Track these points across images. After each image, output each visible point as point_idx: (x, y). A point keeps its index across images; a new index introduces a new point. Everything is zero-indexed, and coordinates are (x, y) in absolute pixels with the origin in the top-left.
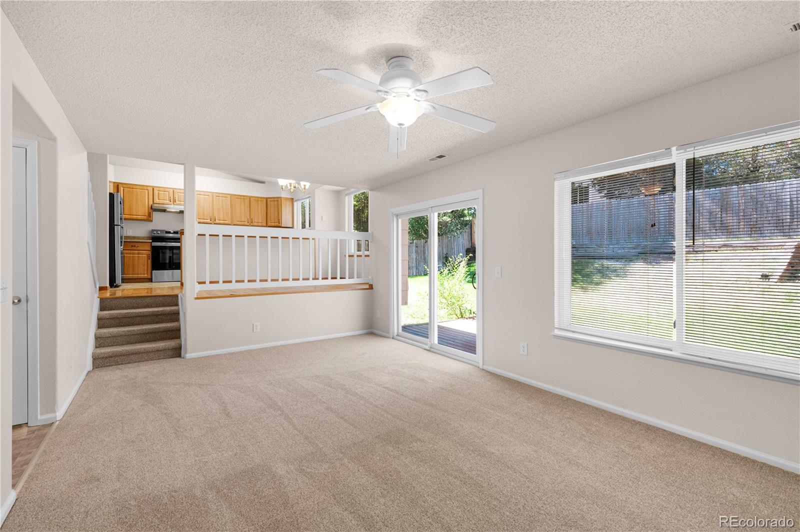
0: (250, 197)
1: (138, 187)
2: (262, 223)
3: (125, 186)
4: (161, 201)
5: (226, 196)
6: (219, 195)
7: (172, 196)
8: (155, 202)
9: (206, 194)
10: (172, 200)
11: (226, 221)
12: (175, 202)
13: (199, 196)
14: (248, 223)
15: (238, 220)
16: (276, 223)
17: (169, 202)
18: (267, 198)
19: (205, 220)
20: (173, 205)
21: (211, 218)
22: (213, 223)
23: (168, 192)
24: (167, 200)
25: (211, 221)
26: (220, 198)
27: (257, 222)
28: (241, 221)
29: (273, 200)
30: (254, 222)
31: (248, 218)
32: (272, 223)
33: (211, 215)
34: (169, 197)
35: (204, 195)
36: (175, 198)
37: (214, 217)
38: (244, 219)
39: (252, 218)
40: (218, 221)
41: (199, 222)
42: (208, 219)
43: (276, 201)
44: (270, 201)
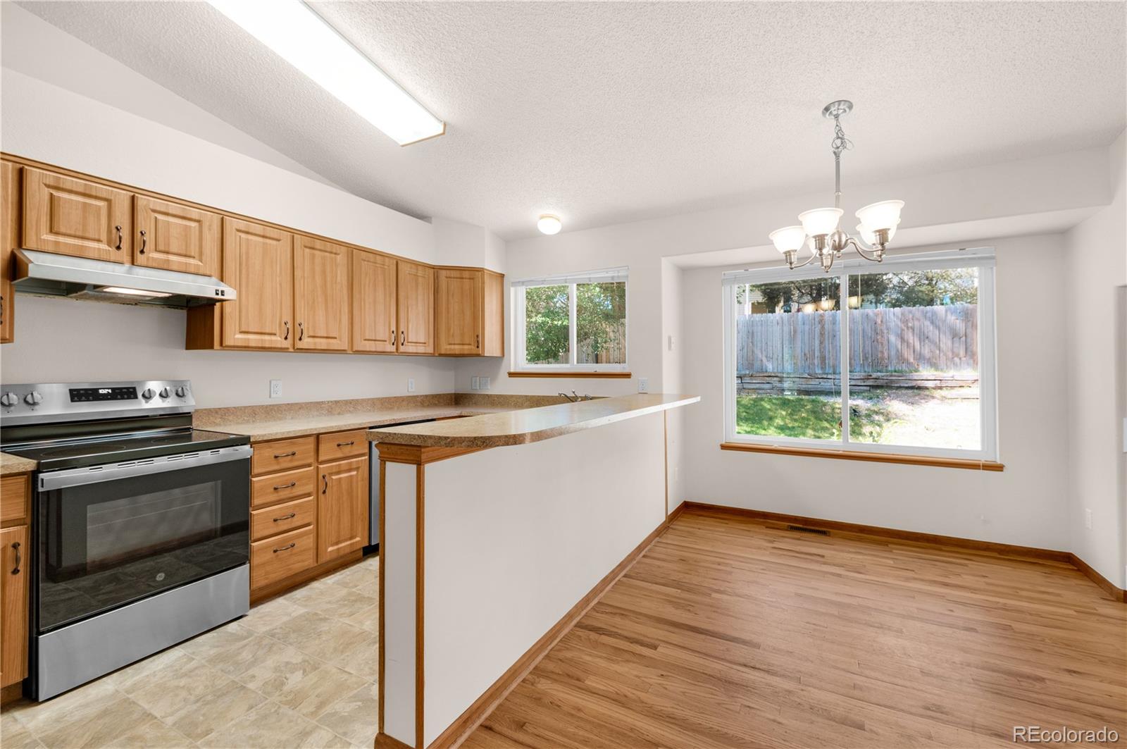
2: (424, 343)
5: (336, 247)
6: (311, 242)
7: (126, 221)
10: (125, 244)
11: (335, 338)
12: (142, 252)
13: (243, 236)
14: (393, 344)
15: (367, 338)
16: (466, 347)
17: (110, 249)
18: (436, 269)
19: (267, 337)
20: (127, 266)
21: (288, 329)
22: (291, 350)
23: (108, 201)
24: (99, 241)
25: (286, 338)
26: (317, 253)
27: (414, 341)
28: (375, 340)
29: (458, 276)
30: (408, 342)
31: (394, 328)
32: (454, 344)
33: (287, 317)
34: (113, 227)
35: (263, 237)
36: (140, 234)
37: (297, 325)
38: (383, 333)
39: (402, 329)
40: (311, 340)
41: (244, 345)
42: (275, 334)
43: (466, 278)
44: (447, 277)
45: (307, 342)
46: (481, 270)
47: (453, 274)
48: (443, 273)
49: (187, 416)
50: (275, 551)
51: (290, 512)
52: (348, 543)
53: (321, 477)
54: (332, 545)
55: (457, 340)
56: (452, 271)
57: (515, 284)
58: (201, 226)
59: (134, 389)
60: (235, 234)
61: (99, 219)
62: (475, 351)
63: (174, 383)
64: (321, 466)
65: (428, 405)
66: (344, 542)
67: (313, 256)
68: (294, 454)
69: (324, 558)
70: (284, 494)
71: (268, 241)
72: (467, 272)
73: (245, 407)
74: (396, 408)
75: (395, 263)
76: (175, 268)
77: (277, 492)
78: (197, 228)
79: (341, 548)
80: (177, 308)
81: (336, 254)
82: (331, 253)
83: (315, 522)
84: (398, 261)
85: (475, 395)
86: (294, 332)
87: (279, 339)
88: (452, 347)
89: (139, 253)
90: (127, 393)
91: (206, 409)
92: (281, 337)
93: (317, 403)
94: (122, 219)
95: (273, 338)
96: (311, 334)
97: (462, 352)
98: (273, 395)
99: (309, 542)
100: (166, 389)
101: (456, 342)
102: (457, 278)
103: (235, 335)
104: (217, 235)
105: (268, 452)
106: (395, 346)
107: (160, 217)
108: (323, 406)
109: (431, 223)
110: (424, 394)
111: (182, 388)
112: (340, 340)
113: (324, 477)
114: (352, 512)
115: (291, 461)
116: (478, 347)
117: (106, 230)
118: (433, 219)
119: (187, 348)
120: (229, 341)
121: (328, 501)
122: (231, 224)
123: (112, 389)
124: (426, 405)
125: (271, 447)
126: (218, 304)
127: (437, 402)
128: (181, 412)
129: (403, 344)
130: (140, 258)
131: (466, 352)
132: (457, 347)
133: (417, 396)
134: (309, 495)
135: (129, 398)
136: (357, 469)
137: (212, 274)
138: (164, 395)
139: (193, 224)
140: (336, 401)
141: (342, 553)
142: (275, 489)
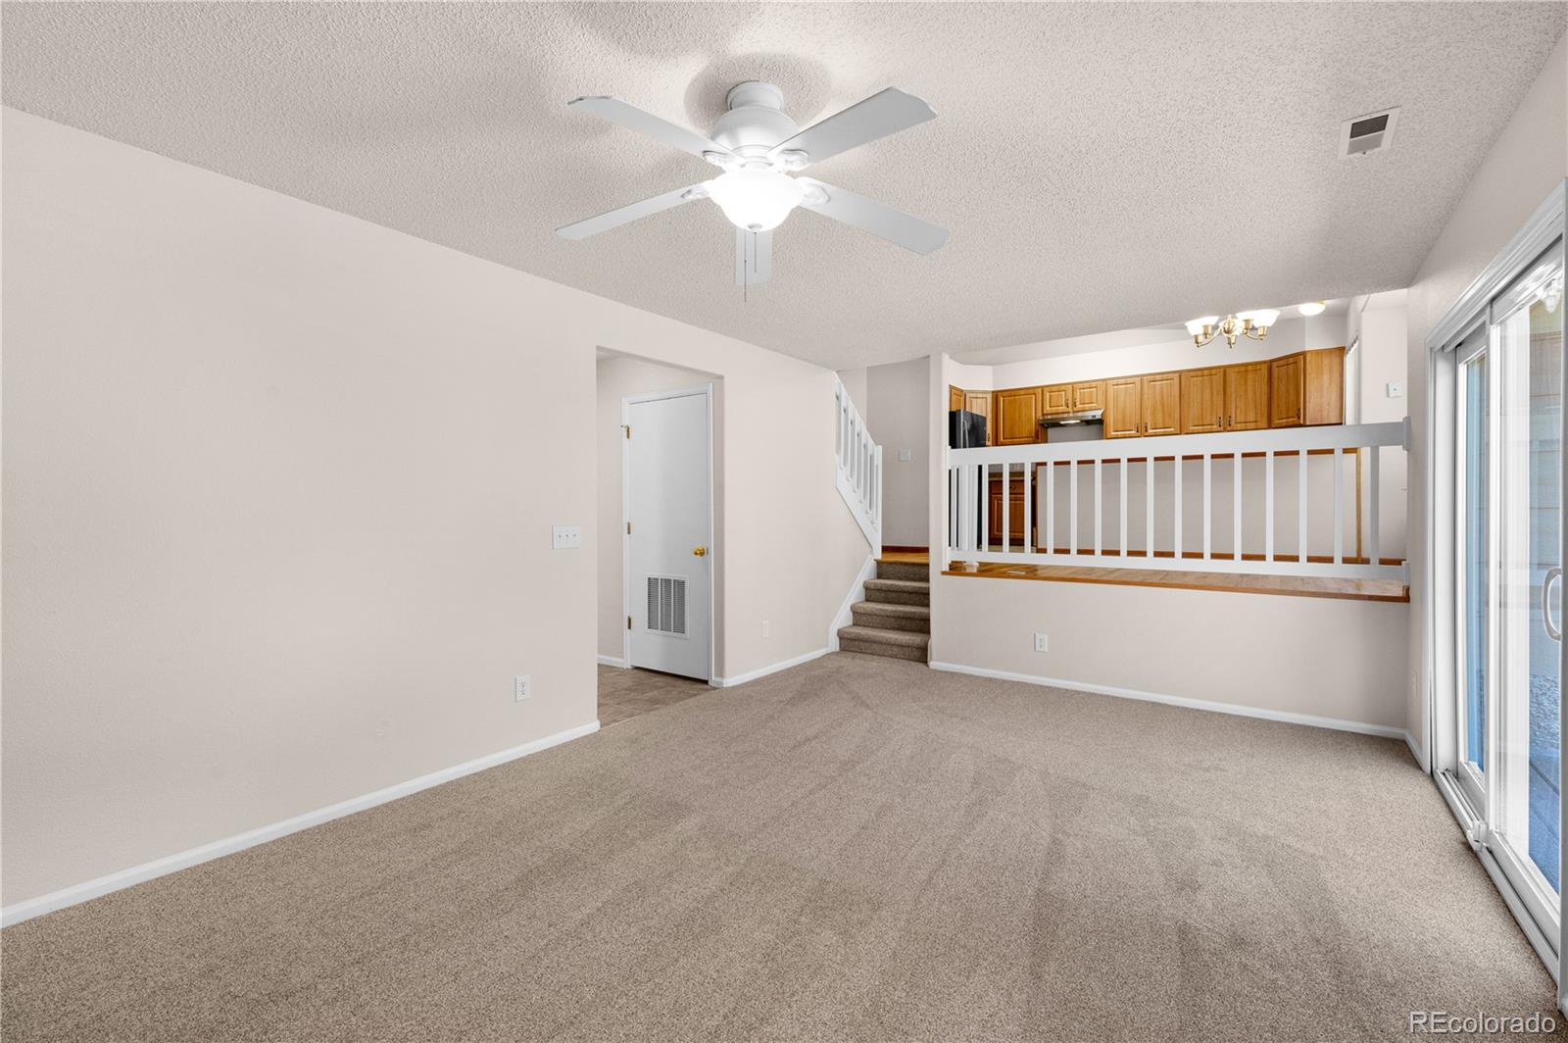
0: (1225, 369)
1: (1022, 392)
2: (1256, 422)
3: (1005, 394)
4: (1054, 410)
5: (1171, 376)
6: (1154, 378)
7: (1071, 396)
8: (1045, 412)
9: (1129, 381)
10: (1070, 405)
11: (1170, 428)
12: (1075, 406)
13: (1116, 387)
14: (1220, 426)
15: (1195, 424)
16: (1291, 419)
17: (1066, 408)
18: (1270, 363)
19: (1128, 432)
20: (1072, 413)
21: (1138, 427)
23: (1065, 391)
24: (1063, 406)
25: (1137, 431)
26: (1157, 383)
27: (1243, 421)
28: (1202, 425)
29: (1285, 363)
30: (1236, 423)
31: (1221, 415)
32: (1282, 418)
33: (1138, 421)
34: (1067, 399)
35: (1126, 384)
36: (1075, 400)
37: (1143, 424)
38: (1210, 419)
39: (1229, 414)
40: (1153, 430)
42: (1132, 430)
43: (1291, 364)
44: (1277, 367)
45: (1151, 432)
46: (1304, 354)
47: (1282, 362)
48: (1275, 365)
55: (1284, 415)
58: (1097, 389)
60: (1112, 387)
61: (1062, 398)
62: (1297, 422)
67: (1155, 386)
72: (1292, 358)
75: (1223, 371)
78: (1095, 391)
81: (1170, 380)
82: (1167, 380)
86: (1141, 428)
87: (1134, 432)
88: (1281, 421)
94: (1069, 396)
104: (1104, 390)
107: (1082, 391)
112: (1174, 428)
116: (1299, 418)
117: (1065, 401)
122: (1110, 383)
129: (1229, 425)
130: (1075, 409)
132: (1284, 420)
137: (1102, 408)
139: (1093, 389)
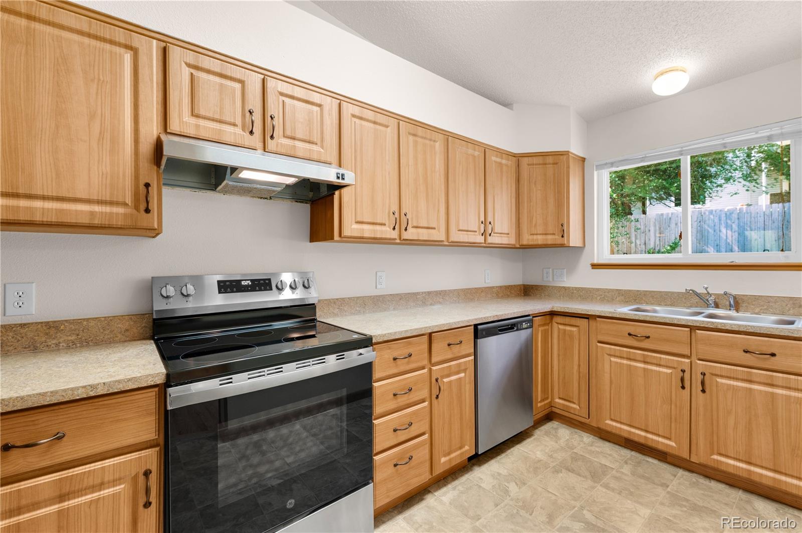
2: (507, 234)
4: (204, 126)
5: (435, 135)
6: (414, 129)
7: (258, 104)
9: (381, 119)
10: (258, 129)
11: (434, 228)
12: (272, 137)
13: (357, 121)
14: (482, 235)
15: (461, 228)
16: (550, 237)
17: (245, 134)
18: (518, 157)
19: (378, 228)
20: (260, 151)
21: (396, 219)
22: (398, 241)
23: (241, 82)
24: (235, 125)
25: (394, 229)
26: (419, 140)
27: (500, 232)
28: (467, 231)
29: (541, 162)
30: (494, 233)
31: (482, 219)
32: (537, 234)
33: (395, 208)
34: (247, 111)
35: (375, 123)
36: (270, 118)
37: (402, 215)
38: (473, 223)
39: (490, 219)
40: (414, 230)
41: (359, 235)
42: (385, 225)
43: (549, 164)
44: (528, 165)
45: (411, 234)
46: (566, 154)
47: (535, 160)
48: (525, 161)
49: (312, 307)
50: (395, 465)
51: (408, 420)
52: (458, 452)
53: (434, 380)
54: (445, 456)
55: (540, 230)
56: (534, 158)
57: (600, 167)
58: (322, 111)
59: (269, 280)
60: (351, 119)
61: (234, 102)
62: (559, 241)
63: (303, 274)
64: (434, 368)
65: (502, 296)
66: (455, 452)
67: (416, 143)
68: (410, 355)
69: (439, 470)
70: (402, 400)
71: (378, 127)
72: (550, 157)
73: (358, 298)
74: (476, 299)
75: (483, 150)
76: (300, 154)
77: (396, 399)
78: (319, 111)
79: (453, 458)
80: (302, 202)
81: (434, 141)
82: (431, 140)
83: (429, 432)
84: (486, 149)
85: (549, 286)
86: (400, 222)
87: (388, 229)
88: (535, 237)
89: (269, 138)
90: (263, 284)
91: (326, 300)
92: (390, 227)
93: (414, 294)
94: (254, 103)
95: (383, 228)
96: (415, 225)
97: (545, 243)
98: (379, 286)
99: (425, 452)
100: (295, 280)
101: (539, 232)
102: (540, 164)
103: (351, 226)
104: (336, 121)
105: (388, 354)
106: (484, 236)
107: (287, 100)
108: (418, 296)
109: (512, 109)
110: (498, 285)
111: (308, 280)
112: (439, 231)
113: (437, 380)
114: (461, 419)
115: (408, 363)
116: (563, 236)
117: (241, 113)
118: (515, 106)
119: (310, 242)
120: (347, 232)
121: (440, 407)
122: (348, 109)
123: (251, 280)
124: (500, 295)
125: (390, 348)
126: (337, 193)
127: (509, 293)
128: (307, 303)
129: (490, 235)
130: (271, 144)
131: (549, 242)
132: (539, 237)
133: (493, 287)
134: (423, 401)
135: (265, 290)
136: (465, 371)
137: (333, 162)
138: (293, 288)
139: (316, 109)
140: (428, 292)
141: (454, 464)
142: (395, 395)
